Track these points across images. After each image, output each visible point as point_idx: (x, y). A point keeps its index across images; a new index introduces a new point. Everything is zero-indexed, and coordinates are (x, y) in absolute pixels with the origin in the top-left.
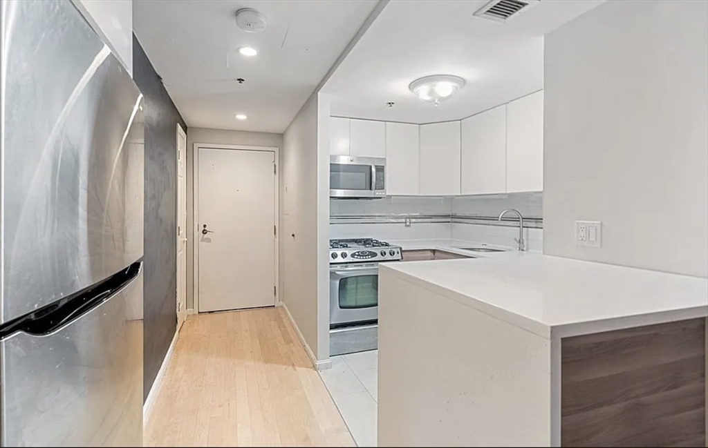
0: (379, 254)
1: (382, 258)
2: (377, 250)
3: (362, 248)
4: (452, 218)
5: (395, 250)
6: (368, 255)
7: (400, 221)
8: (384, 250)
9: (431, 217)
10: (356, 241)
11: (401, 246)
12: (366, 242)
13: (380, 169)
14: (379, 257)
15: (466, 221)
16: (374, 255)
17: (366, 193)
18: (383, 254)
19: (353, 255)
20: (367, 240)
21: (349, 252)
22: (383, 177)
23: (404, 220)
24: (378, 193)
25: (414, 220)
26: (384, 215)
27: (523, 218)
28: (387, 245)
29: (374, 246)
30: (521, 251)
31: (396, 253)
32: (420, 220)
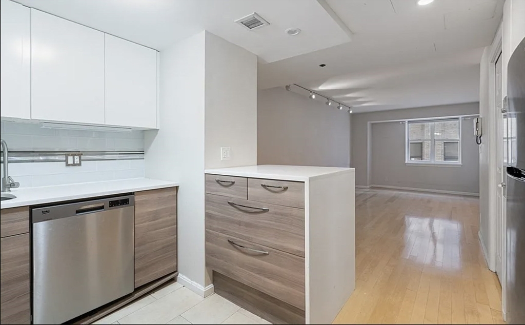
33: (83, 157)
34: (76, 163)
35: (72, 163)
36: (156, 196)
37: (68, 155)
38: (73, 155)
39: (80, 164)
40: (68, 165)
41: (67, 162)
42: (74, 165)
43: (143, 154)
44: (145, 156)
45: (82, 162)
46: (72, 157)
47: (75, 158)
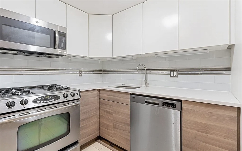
0: (62, 97)
1: (65, 100)
2: (60, 94)
3: (46, 93)
4: (104, 71)
5: (75, 92)
6: (51, 99)
7: (75, 73)
8: (66, 93)
9: (93, 71)
10: (43, 87)
11: (79, 89)
12: (50, 87)
13: (63, 35)
14: (62, 99)
15: (111, 72)
16: (58, 97)
17: (51, 51)
18: (65, 96)
19: (35, 101)
20: (52, 85)
21: (30, 98)
22: (65, 41)
23: (78, 72)
24: (60, 52)
25: (84, 72)
26: (65, 69)
27: (147, 70)
28: (68, 88)
29: (57, 90)
30: (146, 87)
31: (76, 94)
32: (87, 72)
33: (179, 72)
34: (175, 76)
35: (173, 76)
36: (206, 110)
37: (171, 71)
38: (174, 71)
39: (177, 77)
40: (171, 77)
41: (170, 75)
42: (174, 77)
43: (230, 70)
44: (232, 72)
45: (178, 75)
46: (173, 72)
47: (175, 73)
